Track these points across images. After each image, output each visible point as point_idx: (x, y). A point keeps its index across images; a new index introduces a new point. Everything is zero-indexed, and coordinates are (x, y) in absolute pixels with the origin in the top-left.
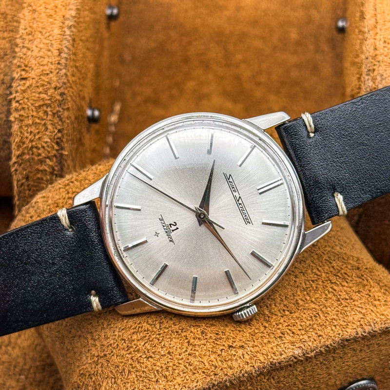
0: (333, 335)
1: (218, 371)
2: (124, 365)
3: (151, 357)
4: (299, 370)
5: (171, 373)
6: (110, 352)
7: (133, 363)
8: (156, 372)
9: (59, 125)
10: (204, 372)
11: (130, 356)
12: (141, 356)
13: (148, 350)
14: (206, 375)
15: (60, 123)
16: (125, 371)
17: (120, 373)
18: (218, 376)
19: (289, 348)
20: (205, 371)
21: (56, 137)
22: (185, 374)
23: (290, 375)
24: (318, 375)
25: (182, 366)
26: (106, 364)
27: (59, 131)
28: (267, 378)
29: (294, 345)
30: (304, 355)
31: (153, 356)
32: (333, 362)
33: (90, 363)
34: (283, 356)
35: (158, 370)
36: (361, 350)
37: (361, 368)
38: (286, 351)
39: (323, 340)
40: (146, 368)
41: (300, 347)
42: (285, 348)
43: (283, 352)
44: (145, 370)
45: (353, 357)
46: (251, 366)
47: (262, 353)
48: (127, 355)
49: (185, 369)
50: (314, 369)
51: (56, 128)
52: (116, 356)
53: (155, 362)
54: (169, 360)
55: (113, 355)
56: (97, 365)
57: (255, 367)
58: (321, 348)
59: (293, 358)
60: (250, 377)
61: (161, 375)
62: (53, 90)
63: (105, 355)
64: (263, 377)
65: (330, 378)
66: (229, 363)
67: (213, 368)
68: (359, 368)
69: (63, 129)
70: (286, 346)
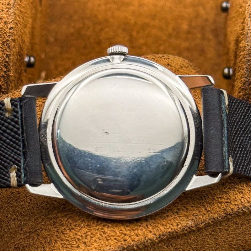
0: (219, 210)
1: (127, 237)
2: (51, 237)
3: (73, 229)
4: (192, 239)
5: (89, 239)
6: (40, 228)
7: (58, 234)
8: (77, 240)
9: (7, 51)
10: (115, 239)
11: (56, 229)
12: (64, 229)
13: (70, 224)
14: (118, 241)
15: (8, 50)
16: (52, 241)
17: (48, 243)
18: (127, 242)
19: (183, 220)
20: (117, 238)
21: (4, 61)
22: (100, 241)
23: (185, 243)
24: (208, 244)
25: (98, 234)
26: (37, 237)
27: (7, 56)
28: (166, 245)
29: (188, 218)
30: (196, 226)
31: (75, 228)
32: (219, 233)
33: (23, 238)
34: (179, 226)
35: (79, 238)
36: (242, 225)
37: (243, 240)
38: (182, 222)
39: (211, 215)
40: (69, 237)
41: (192, 220)
42: (181, 220)
43: (179, 224)
44: (68, 239)
45: (236, 229)
46: (153, 234)
47: (162, 224)
48: (54, 229)
49: (101, 236)
50: (204, 239)
51: (5, 54)
52: (44, 231)
53: (76, 232)
54: (88, 231)
55: (42, 230)
56: (29, 239)
57: (157, 235)
58: (209, 220)
59: (187, 228)
60: (153, 243)
61: (81, 242)
62: (4, 24)
63: (36, 231)
64: (163, 244)
65: (218, 248)
66: (136, 232)
67: (123, 235)
68: (241, 241)
69: (10, 54)
70: (181, 218)
